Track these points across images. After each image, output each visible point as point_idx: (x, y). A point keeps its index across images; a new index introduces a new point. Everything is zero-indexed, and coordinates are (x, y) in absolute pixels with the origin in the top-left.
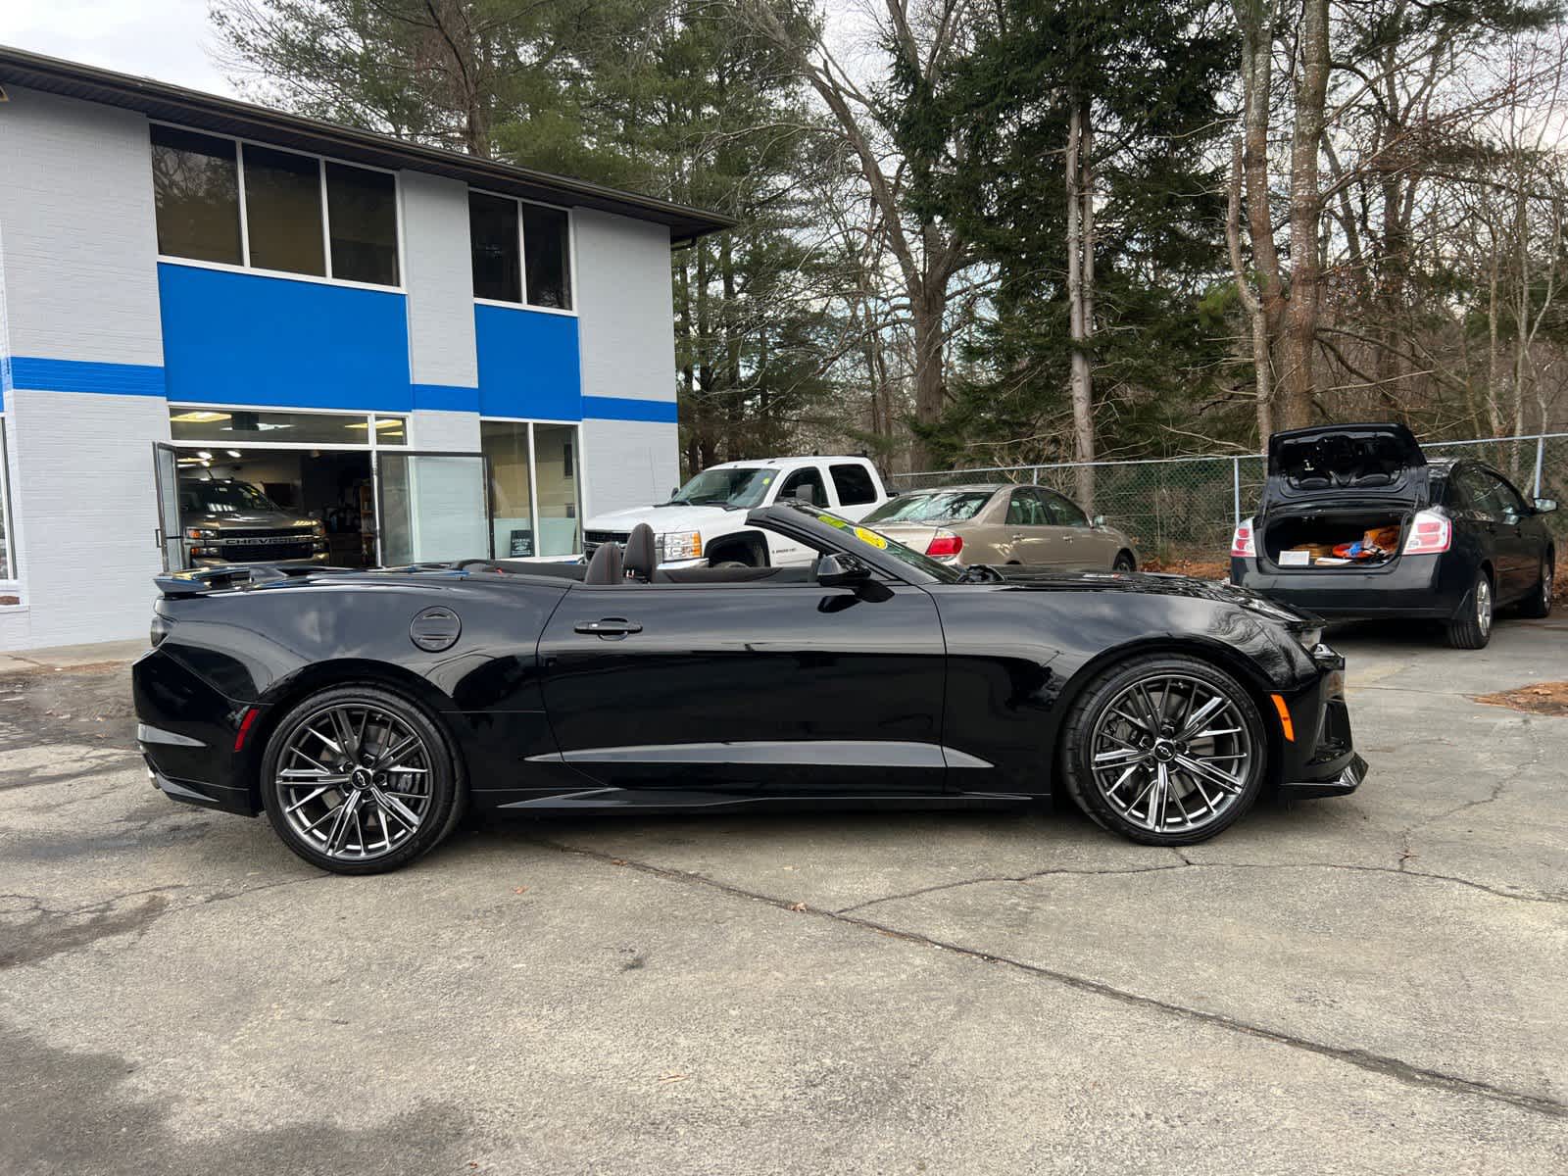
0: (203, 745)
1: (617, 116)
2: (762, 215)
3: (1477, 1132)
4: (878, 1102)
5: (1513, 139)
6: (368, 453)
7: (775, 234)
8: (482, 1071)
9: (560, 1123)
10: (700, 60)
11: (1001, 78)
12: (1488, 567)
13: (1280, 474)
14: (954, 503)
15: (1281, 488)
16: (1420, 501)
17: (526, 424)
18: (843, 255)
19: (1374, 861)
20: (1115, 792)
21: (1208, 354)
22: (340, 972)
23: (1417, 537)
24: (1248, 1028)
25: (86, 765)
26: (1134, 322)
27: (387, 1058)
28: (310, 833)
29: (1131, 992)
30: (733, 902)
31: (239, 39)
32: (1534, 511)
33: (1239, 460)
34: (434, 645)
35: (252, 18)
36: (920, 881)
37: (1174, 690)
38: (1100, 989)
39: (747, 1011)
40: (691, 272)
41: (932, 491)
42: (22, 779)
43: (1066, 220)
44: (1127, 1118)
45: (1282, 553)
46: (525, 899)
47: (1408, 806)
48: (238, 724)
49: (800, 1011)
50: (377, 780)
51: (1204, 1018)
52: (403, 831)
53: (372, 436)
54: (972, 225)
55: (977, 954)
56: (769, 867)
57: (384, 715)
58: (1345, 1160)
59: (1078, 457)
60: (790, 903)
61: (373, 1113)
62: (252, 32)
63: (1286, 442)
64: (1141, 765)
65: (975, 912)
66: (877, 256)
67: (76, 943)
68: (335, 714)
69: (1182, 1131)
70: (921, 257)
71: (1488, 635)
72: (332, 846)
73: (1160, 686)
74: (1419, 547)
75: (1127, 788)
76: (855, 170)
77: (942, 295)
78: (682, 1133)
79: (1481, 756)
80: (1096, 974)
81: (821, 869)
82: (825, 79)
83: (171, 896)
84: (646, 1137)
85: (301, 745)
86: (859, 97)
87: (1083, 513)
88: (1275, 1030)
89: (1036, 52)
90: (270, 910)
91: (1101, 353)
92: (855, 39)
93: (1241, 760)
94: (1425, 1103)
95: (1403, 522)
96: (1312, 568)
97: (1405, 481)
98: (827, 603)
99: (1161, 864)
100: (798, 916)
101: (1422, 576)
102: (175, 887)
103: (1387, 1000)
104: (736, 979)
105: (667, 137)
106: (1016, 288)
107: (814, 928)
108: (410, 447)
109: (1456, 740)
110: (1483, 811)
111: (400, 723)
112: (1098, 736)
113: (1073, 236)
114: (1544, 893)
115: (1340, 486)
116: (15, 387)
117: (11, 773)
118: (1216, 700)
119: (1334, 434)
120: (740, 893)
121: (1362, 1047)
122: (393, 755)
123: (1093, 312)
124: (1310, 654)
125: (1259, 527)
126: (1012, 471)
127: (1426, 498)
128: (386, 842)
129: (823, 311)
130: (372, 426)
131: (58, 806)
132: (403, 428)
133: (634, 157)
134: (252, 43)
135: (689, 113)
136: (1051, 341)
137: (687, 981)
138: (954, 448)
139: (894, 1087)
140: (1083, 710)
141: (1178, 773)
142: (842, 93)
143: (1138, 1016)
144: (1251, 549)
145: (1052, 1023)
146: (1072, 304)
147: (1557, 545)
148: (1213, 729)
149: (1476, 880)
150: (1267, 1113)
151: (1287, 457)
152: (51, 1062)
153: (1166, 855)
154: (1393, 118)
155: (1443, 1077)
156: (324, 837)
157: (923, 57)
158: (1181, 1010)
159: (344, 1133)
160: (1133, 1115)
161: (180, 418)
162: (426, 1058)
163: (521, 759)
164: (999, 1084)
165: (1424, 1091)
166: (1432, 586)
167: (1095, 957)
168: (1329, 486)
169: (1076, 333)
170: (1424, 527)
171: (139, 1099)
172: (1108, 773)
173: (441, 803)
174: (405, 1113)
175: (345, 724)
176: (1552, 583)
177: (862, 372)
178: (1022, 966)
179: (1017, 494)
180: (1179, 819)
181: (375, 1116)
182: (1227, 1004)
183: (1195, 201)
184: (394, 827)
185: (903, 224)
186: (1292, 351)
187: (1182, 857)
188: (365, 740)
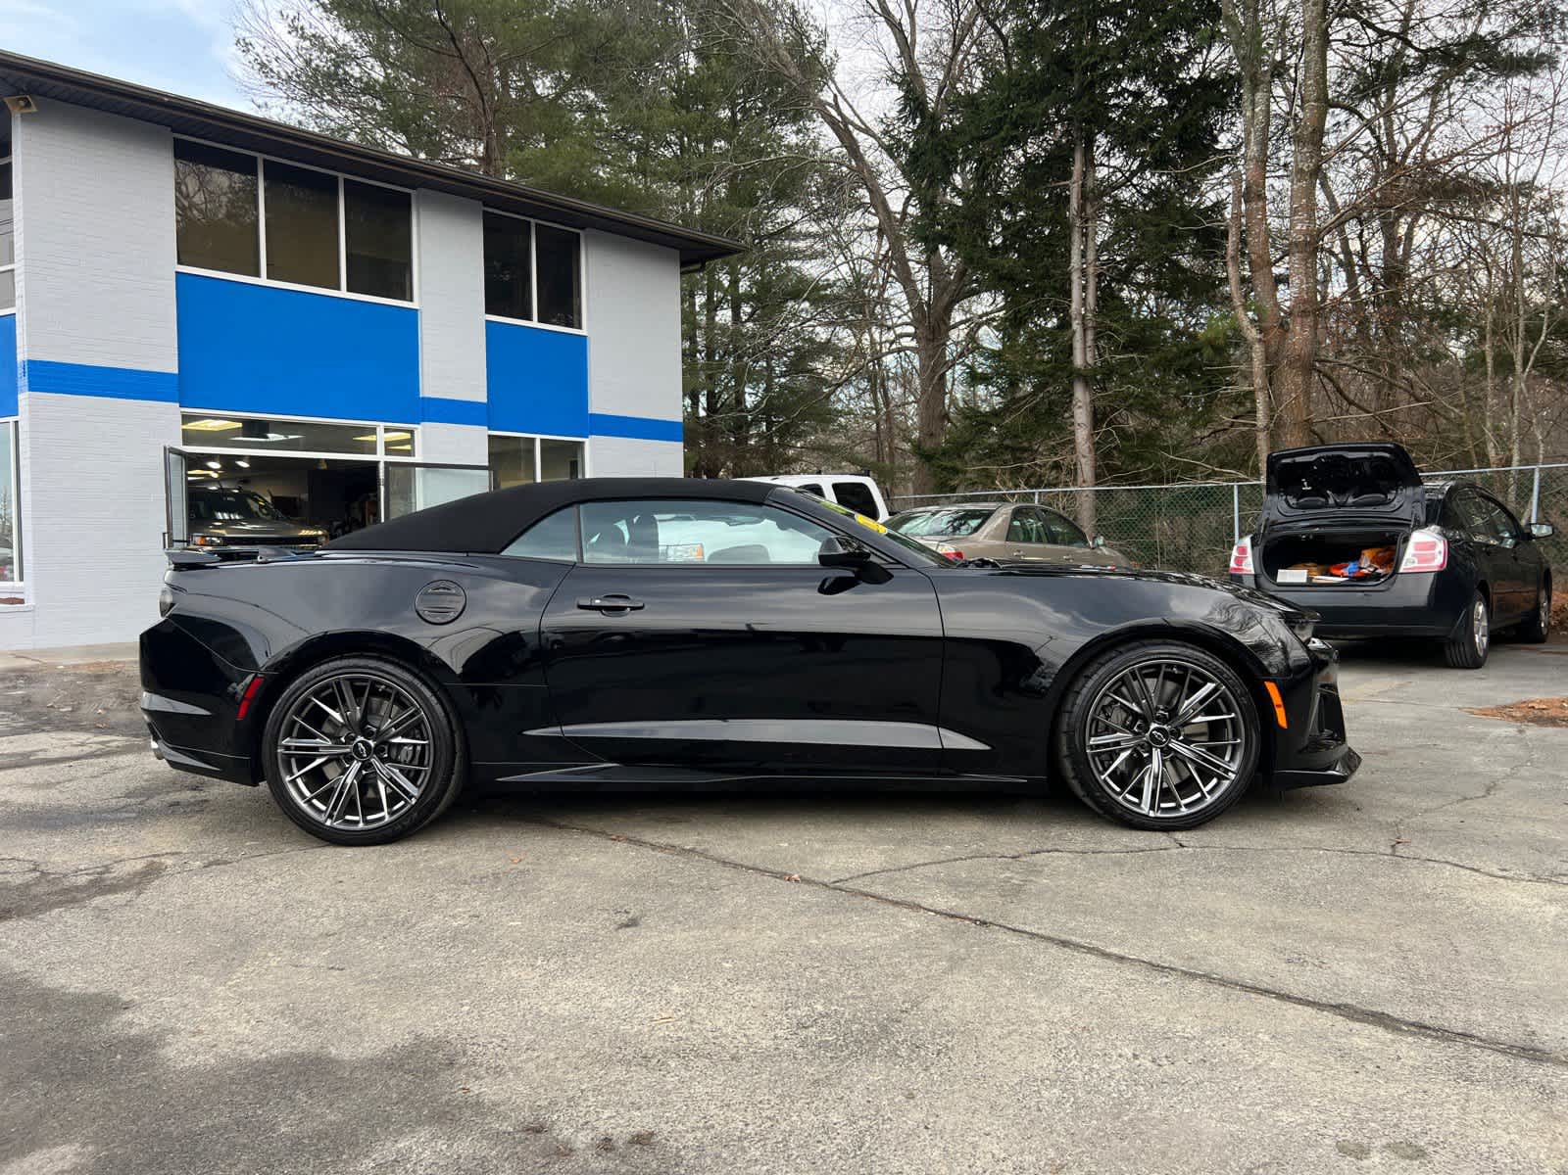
0: (208, 713)
1: (632, 147)
2: (771, 248)
3: (1462, 1074)
4: (868, 1041)
5: (1508, 176)
6: (376, 464)
7: (784, 265)
8: (476, 1011)
9: (552, 1056)
10: (713, 94)
11: (1006, 112)
12: (1484, 588)
13: (1278, 493)
14: (955, 520)
15: (1278, 507)
16: (1416, 520)
17: (533, 440)
18: (849, 287)
19: (1366, 846)
20: (1109, 776)
21: (1209, 382)
22: (336, 928)
23: (1414, 555)
24: (1237, 984)
25: (86, 749)
26: (1135, 350)
27: (382, 998)
28: (309, 802)
29: (1122, 953)
30: (729, 873)
31: (263, 65)
32: (1530, 536)
33: (1239, 486)
34: (439, 619)
35: (277, 46)
36: (915, 857)
37: (1169, 677)
38: (1091, 950)
39: (740, 964)
40: (700, 300)
41: (933, 508)
42: (23, 761)
43: (1069, 251)
44: (1115, 1057)
45: (1280, 571)
46: (521, 867)
47: (1402, 800)
48: (239, 697)
49: (793, 965)
50: (378, 750)
51: (1193, 976)
52: (402, 803)
53: (381, 448)
54: (977, 255)
55: (970, 919)
56: (764, 843)
57: (387, 686)
58: (1330, 1096)
59: (1080, 480)
60: (785, 874)
61: (366, 1045)
62: (277, 59)
63: (1284, 461)
64: (1135, 750)
65: (968, 884)
66: (883, 289)
67: (74, 900)
68: (338, 684)
69: (1168, 1069)
70: (926, 284)
71: (1485, 656)
72: (331, 816)
73: (1154, 671)
74: (1416, 565)
75: (1122, 773)
76: (861, 205)
77: (946, 324)
78: (673, 1065)
79: (1475, 759)
80: (1088, 937)
81: (817, 846)
82: (834, 113)
83: (169, 862)
84: (638, 1068)
85: (304, 714)
86: (867, 131)
87: (1084, 535)
88: (1264, 986)
89: (1039, 89)
90: (266, 874)
91: (1103, 380)
92: (865, 75)
93: (1235, 747)
94: (1410, 1050)
95: (1400, 539)
96: (1310, 584)
97: (1402, 502)
98: (827, 584)
99: (1154, 846)
100: (793, 885)
101: (1419, 595)
102: (173, 854)
103: (1373, 962)
104: (731, 936)
105: (678, 168)
106: (1019, 316)
107: (806, 895)
108: (417, 459)
109: (1449, 745)
110: (1477, 806)
111: (402, 694)
112: (1093, 720)
113: (1076, 267)
114: (1534, 875)
115: (1337, 505)
116: (31, 389)
117: (9, 755)
118: (1210, 686)
119: (1330, 454)
120: (736, 866)
121: (1349, 1001)
122: (396, 727)
123: (1095, 340)
124: (1305, 644)
125: (1257, 545)
126: (1013, 495)
127: (1423, 519)
128: (385, 813)
129: (829, 340)
130: (381, 438)
131: (59, 783)
132: (411, 441)
133: (647, 188)
134: (275, 70)
135: (701, 147)
136: (1054, 368)
137: (681, 939)
138: (956, 471)
139: (884, 1029)
140: (1078, 693)
141: (1172, 760)
142: (851, 127)
143: (1128, 973)
144: (1249, 566)
145: (1042, 977)
146: (1074, 332)
147: (1553, 574)
148: (1207, 715)
149: (1467, 863)
150: (1253, 1055)
151: (1285, 477)
152: (45, 1000)
153: (1160, 839)
154: (1391, 160)
155: (1429, 1028)
156: (323, 807)
157: (932, 94)
158: (1172, 969)
159: (337, 1062)
160: (1120, 1056)
161: (192, 426)
162: (420, 1001)
163: (520, 733)
164: (989, 1028)
165: (1410, 1039)
166: (1429, 604)
167: (1087, 923)
168: (1326, 505)
169: (1078, 360)
170: (1420, 546)
171: (133, 1032)
172: (1103, 757)
173: (440, 774)
174: (399, 1046)
175: (348, 695)
176: (1549, 610)
177: (867, 401)
178: (1014, 930)
179: (1017, 514)
180: (1172, 805)
181: (369, 1048)
182: (1218, 964)
183: (1196, 234)
184: (393, 798)
185: (909, 254)
186: (1291, 382)
187: (1176, 840)
188: (367, 711)
